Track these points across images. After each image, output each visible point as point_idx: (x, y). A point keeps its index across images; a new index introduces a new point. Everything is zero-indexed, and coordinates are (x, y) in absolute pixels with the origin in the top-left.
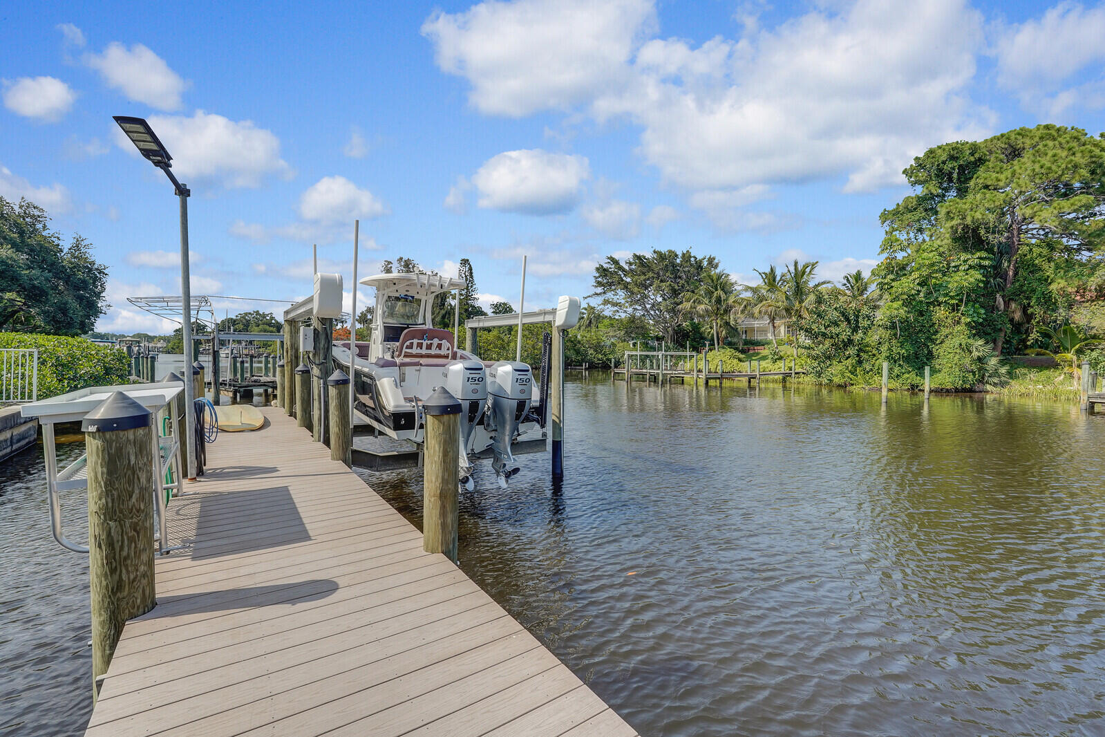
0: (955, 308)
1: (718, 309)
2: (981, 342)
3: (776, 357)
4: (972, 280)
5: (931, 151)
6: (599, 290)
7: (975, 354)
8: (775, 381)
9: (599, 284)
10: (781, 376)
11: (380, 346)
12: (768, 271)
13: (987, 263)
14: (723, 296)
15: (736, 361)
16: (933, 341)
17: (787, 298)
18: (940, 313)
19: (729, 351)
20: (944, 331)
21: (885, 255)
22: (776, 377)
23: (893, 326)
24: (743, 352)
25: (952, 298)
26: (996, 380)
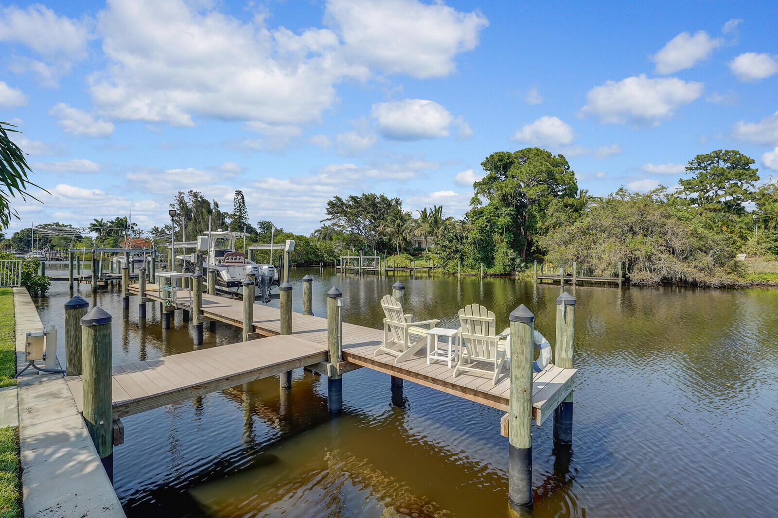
0: (501, 234)
1: (399, 230)
2: (512, 251)
3: (427, 258)
4: (506, 221)
5: (492, 156)
6: (330, 217)
7: (510, 257)
8: (425, 272)
9: (329, 213)
10: (427, 269)
11: (214, 259)
12: (423, 210)
13: (513, 213)
14: (401, 223)
15: (408, 261)
16: (494, 250)
17: (430, 226)
18: (496, 237)
19: (405, 255)
20: (498, 245)
21: (473, 206)
22: (425, 269)
23: (475, 243)
24: (413, 255)
25: (500, 229)
26: (519, 269)
